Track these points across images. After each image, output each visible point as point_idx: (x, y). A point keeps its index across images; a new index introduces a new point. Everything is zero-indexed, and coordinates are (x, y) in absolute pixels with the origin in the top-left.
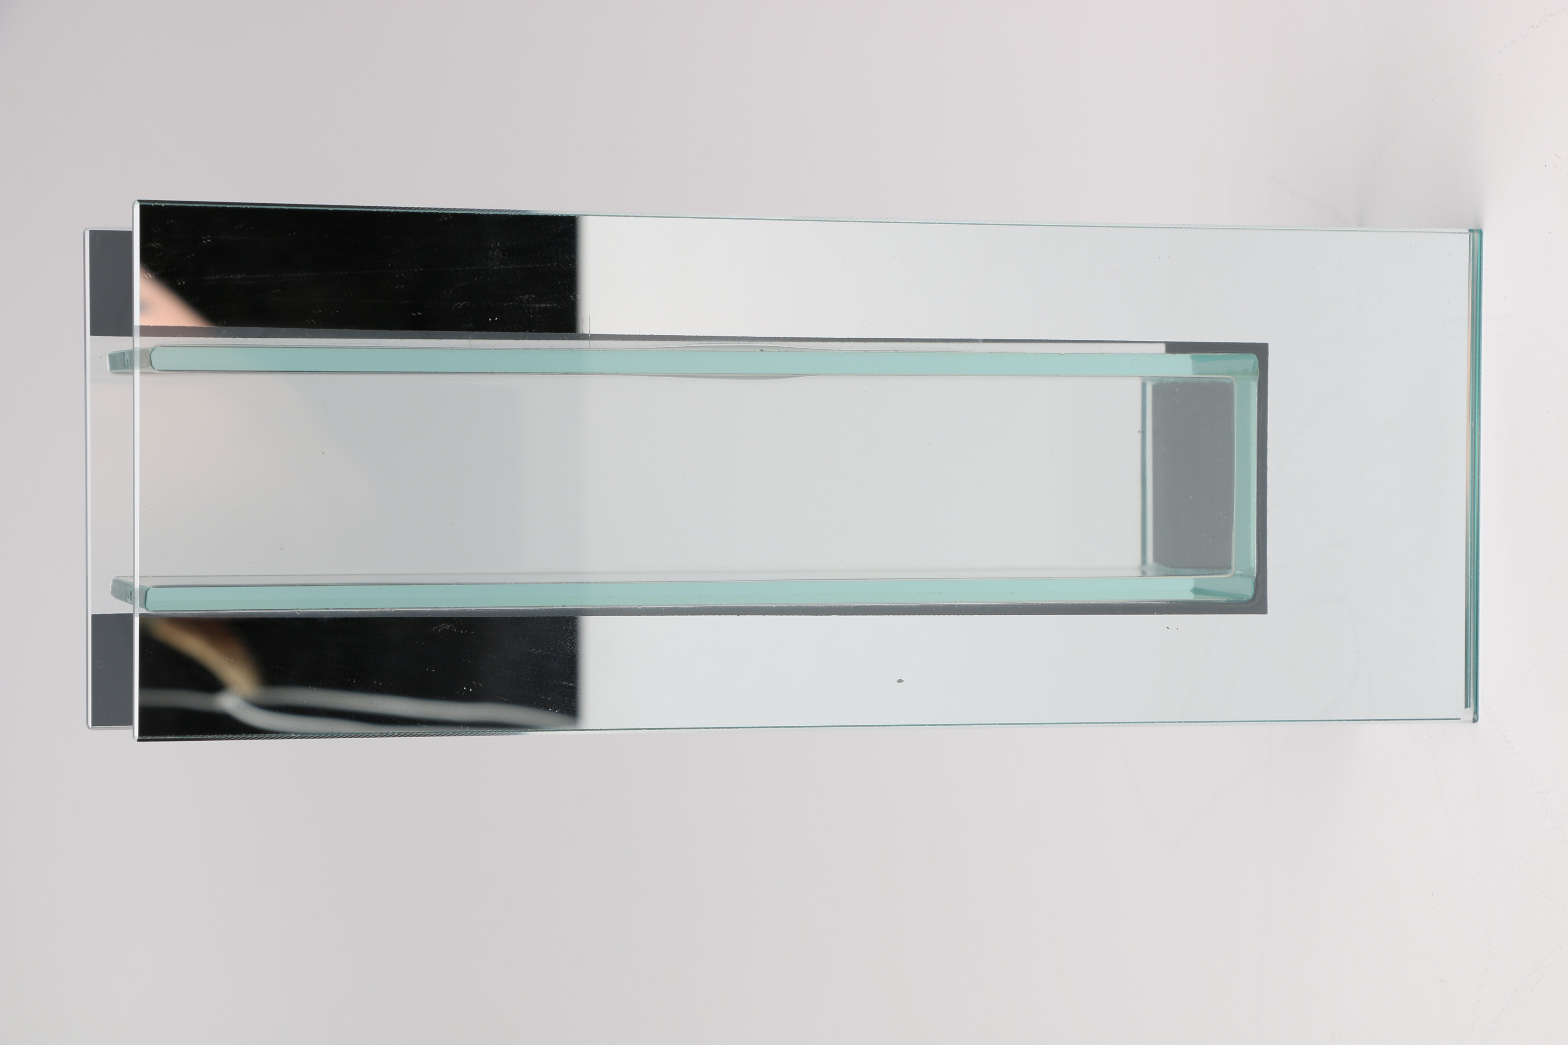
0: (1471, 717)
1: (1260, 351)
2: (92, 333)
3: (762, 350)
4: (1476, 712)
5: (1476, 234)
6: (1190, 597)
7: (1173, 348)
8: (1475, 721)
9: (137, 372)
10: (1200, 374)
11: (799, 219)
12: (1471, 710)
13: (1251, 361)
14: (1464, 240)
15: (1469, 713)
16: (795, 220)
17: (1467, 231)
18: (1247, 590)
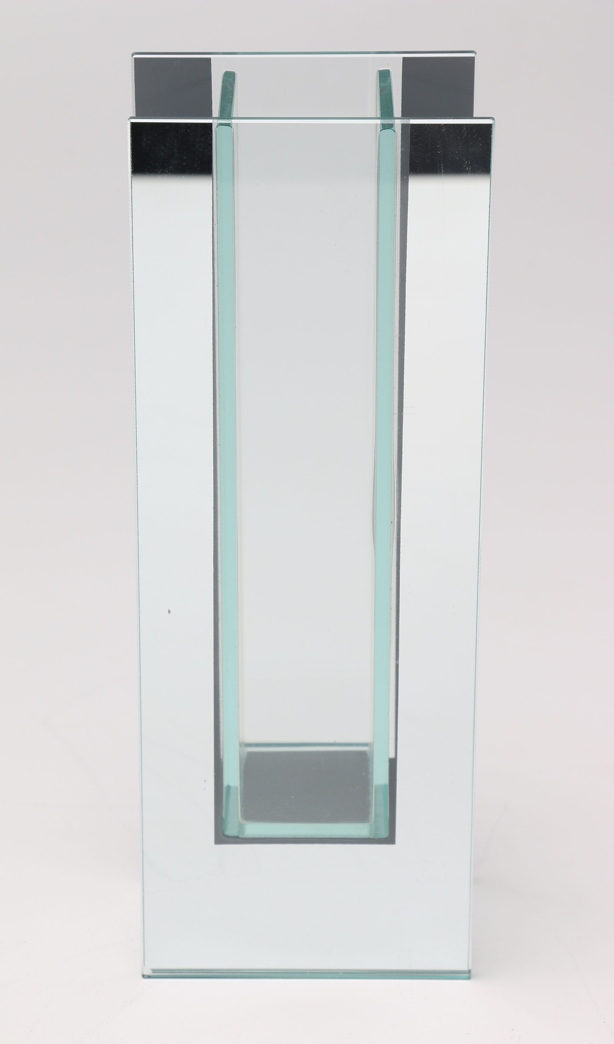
0: (146, 973)
1: (390, 839)
2: (404, 59)
3: (392, 523)
4: (149, 977)
5: (467, 975)
6: (225, 783)
7: (393, 763)
8: (143, 976)
9: (379, 122)
10: (375, 791)
11: (480, 547)
12: (150, 973)
13: (384, 833)
14: (463, 967)
15: (148, 972)
16: (479, 545)
17: (470, 968)
18: (231, 831)
